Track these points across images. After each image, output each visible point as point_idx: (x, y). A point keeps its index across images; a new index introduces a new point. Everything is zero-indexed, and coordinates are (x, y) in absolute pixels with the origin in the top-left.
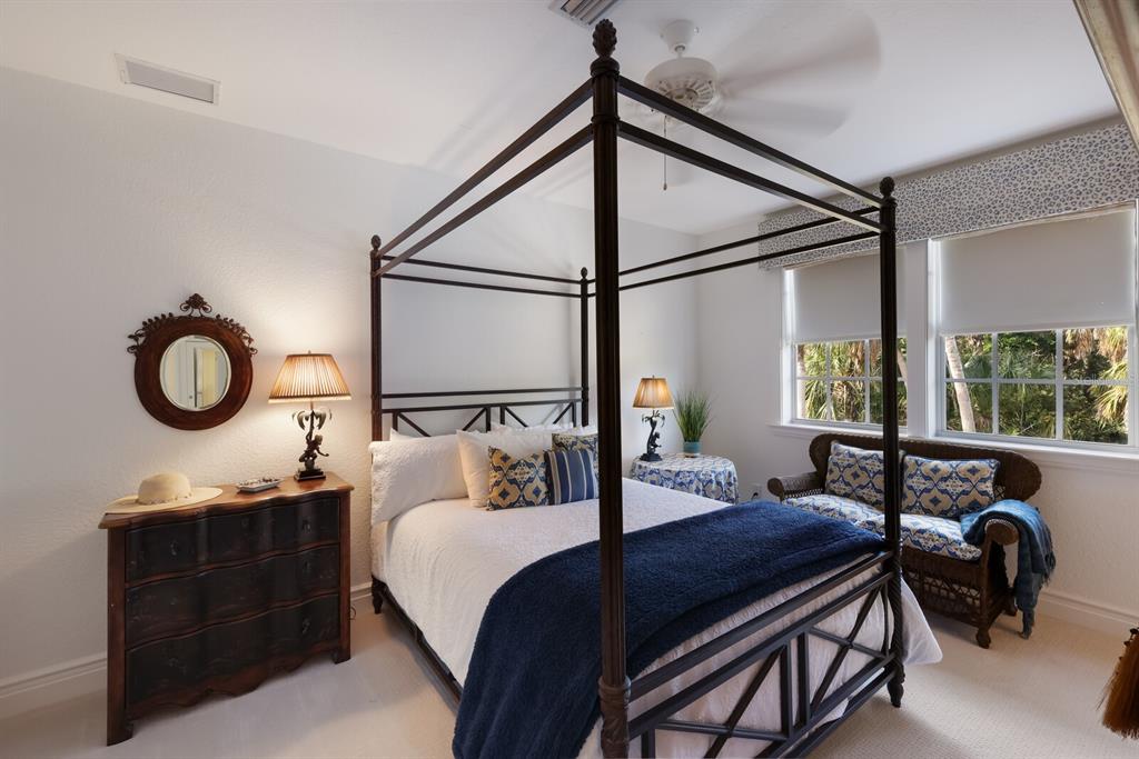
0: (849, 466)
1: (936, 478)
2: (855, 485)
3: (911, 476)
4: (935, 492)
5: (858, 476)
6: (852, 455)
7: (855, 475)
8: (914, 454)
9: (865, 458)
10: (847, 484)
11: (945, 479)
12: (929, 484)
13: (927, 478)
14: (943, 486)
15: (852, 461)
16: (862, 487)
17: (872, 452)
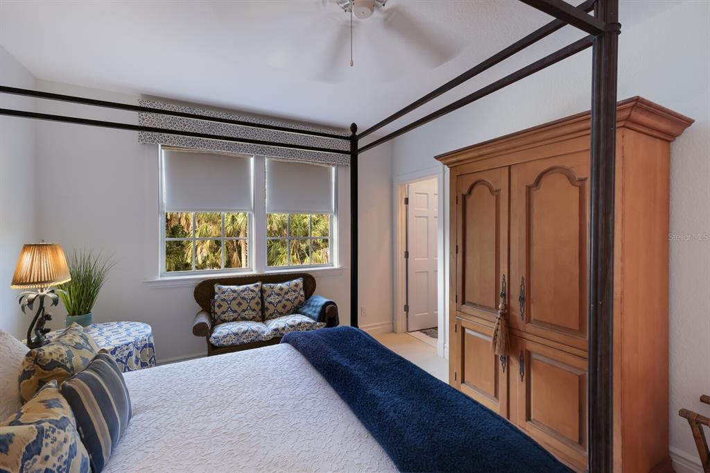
0: (234, 299)
1: (283, 293)
2: (240, 310)
3: (269, 296)
4: (284, 302)
5: (241, 304)
6: (234, 291)
7: (239, 304)
8: (267, 283)
9: (243, 291)
10: (235, 312)
11: (287, 293)
12: (280, 298)
13: (279, 295)
14: (287, 297)
15: (235, 295)
16: (244, 311)
17: (244, 286)
